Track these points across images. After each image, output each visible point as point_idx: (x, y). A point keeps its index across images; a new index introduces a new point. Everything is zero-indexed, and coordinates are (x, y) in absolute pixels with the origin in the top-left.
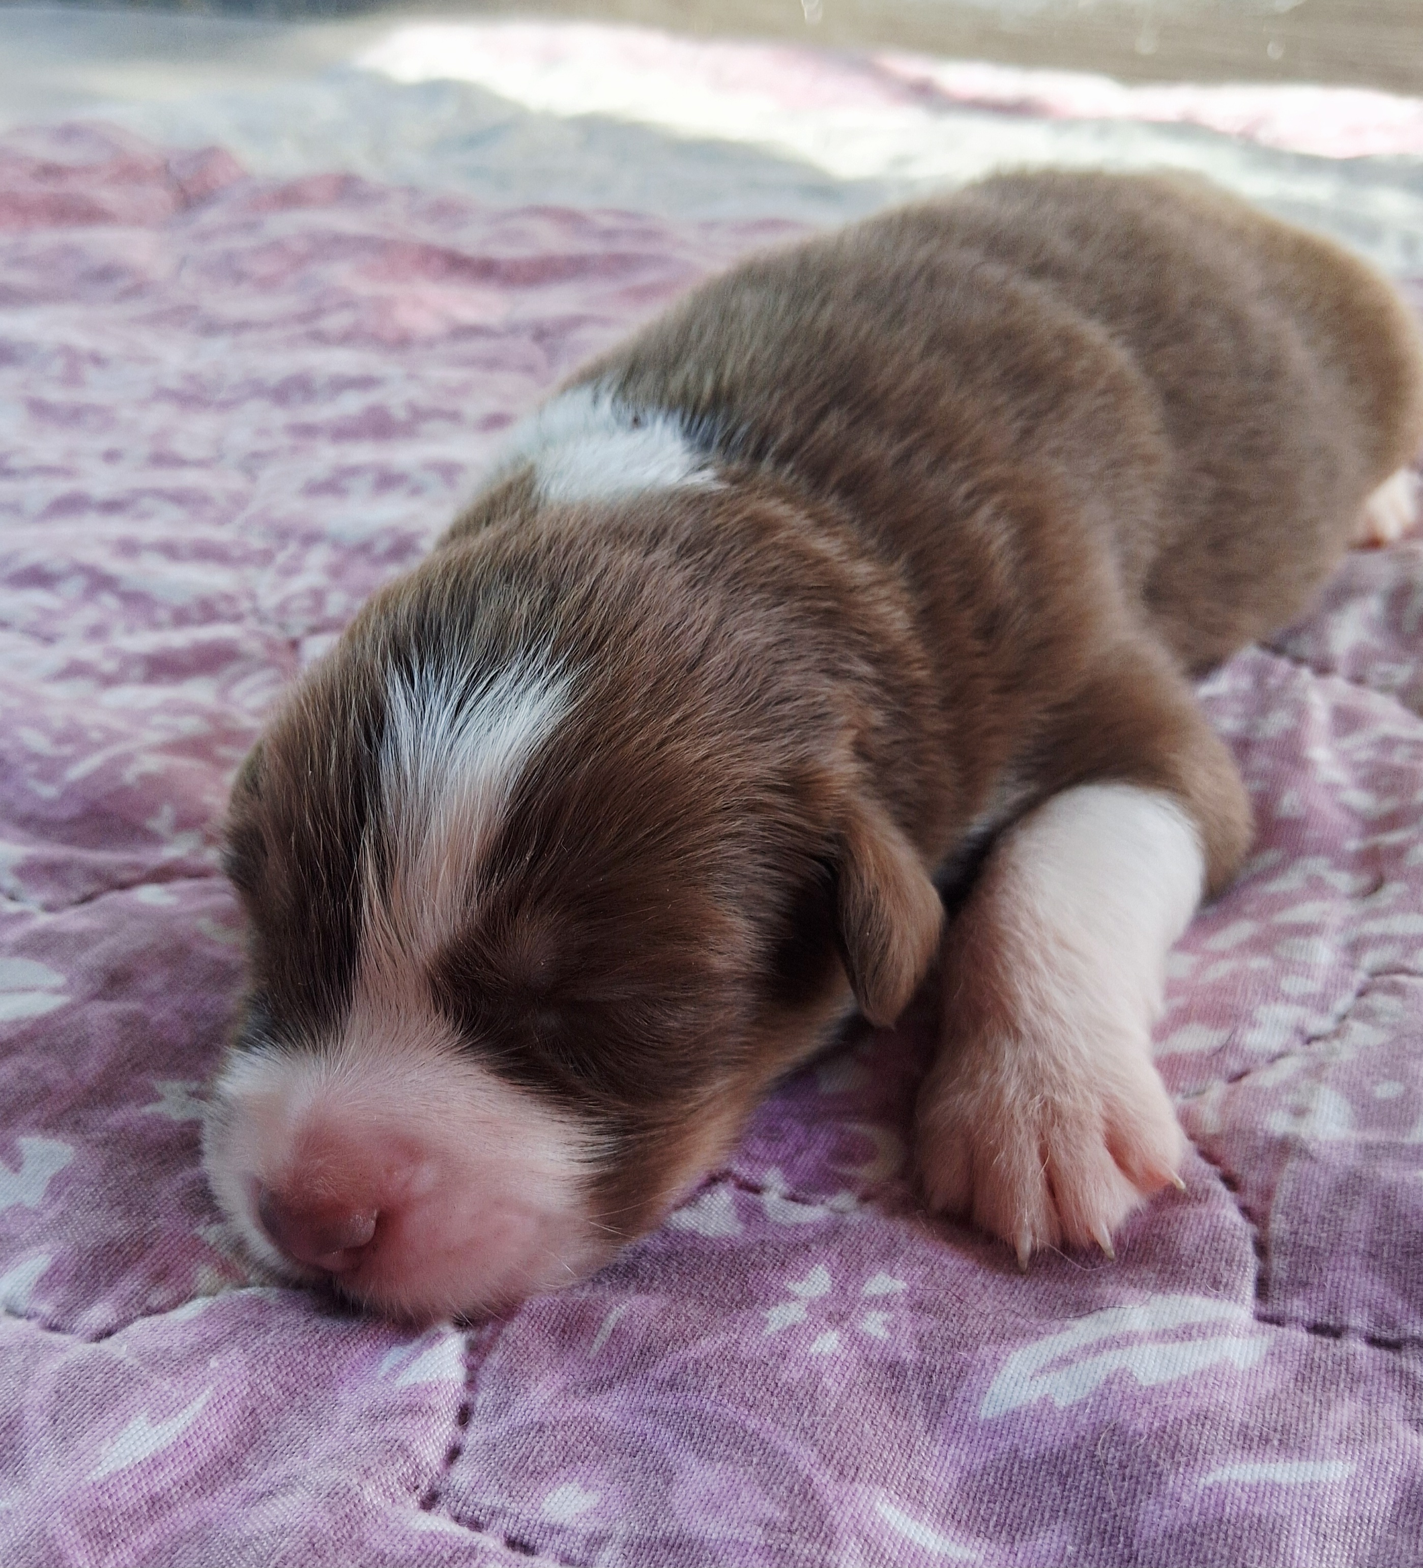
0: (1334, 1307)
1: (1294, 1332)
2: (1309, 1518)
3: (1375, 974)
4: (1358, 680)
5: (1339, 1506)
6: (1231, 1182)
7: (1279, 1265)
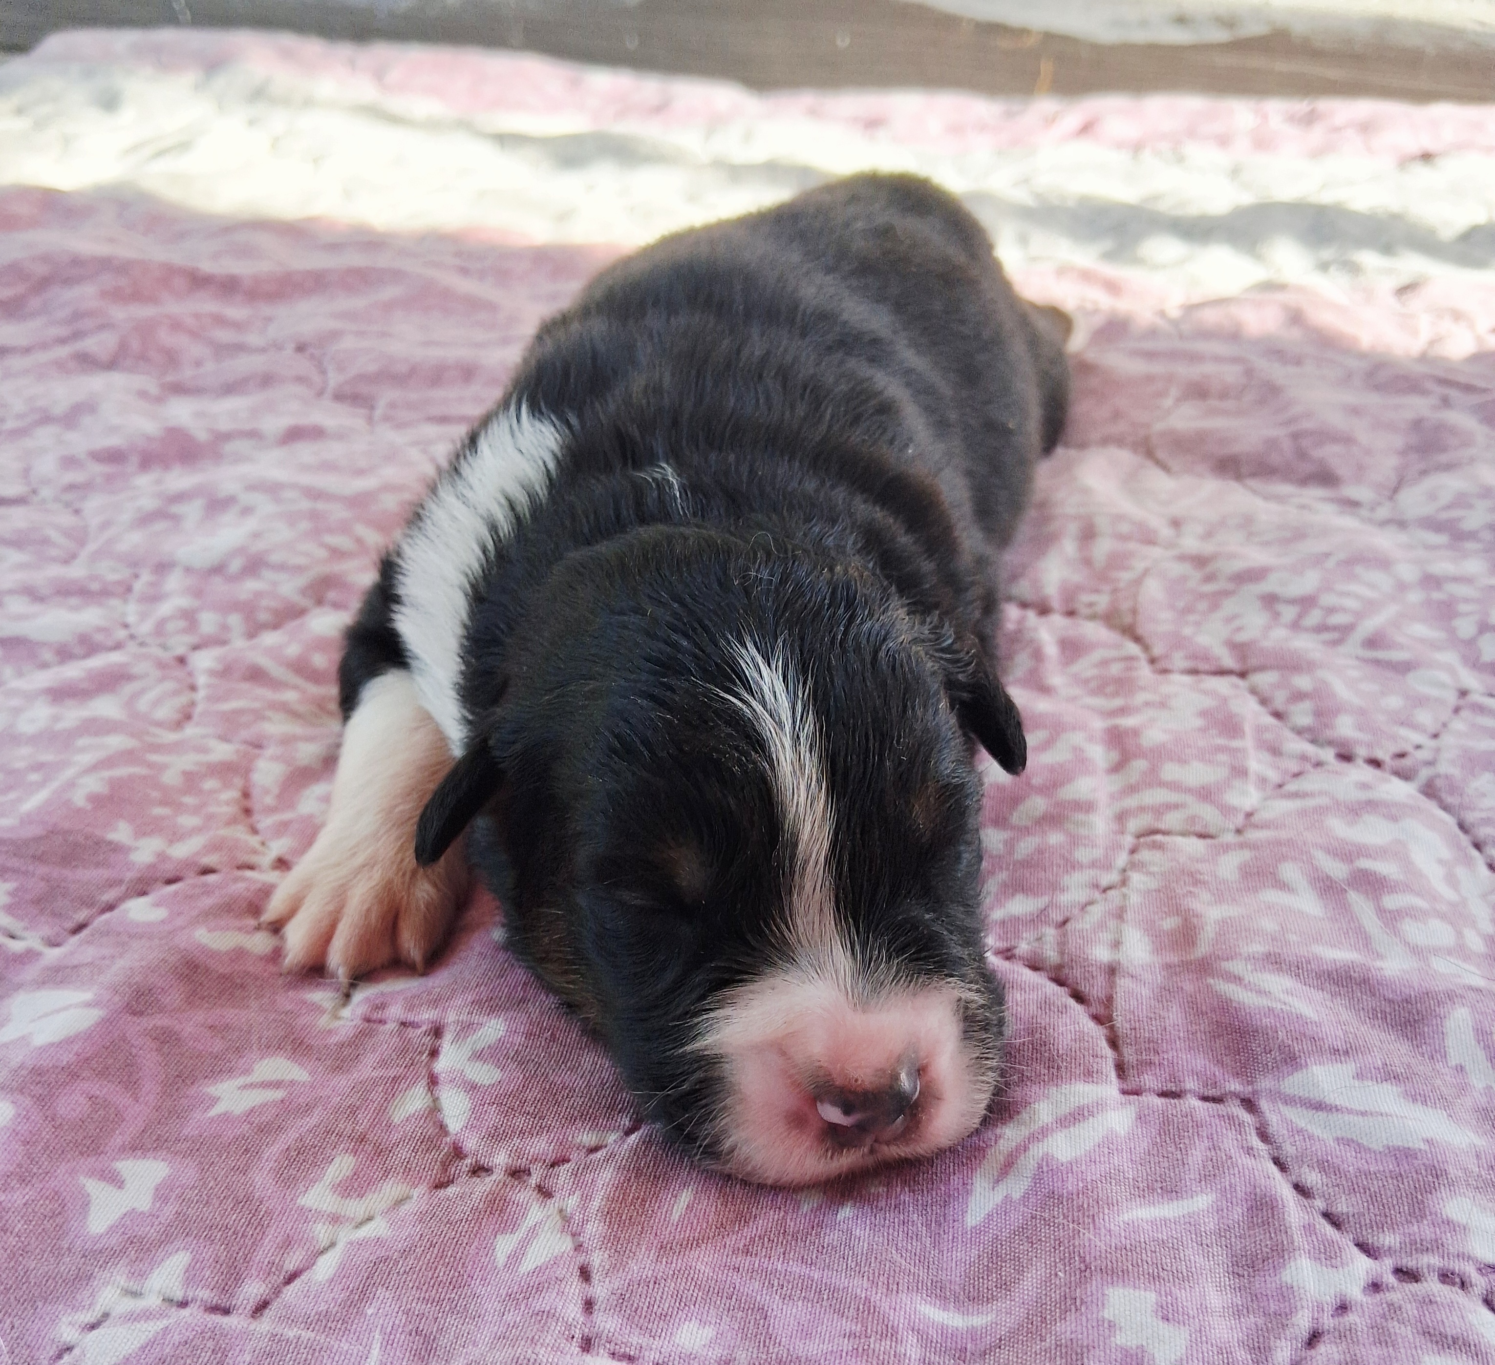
0: (1173, 1078)
1: (1150, 1099)
2: (1194, 1236)
3: (1139, 836)
4: (1071, 613)
5: (1210, 1224)
6: (1079, 997)
7: (1129, 1055)
